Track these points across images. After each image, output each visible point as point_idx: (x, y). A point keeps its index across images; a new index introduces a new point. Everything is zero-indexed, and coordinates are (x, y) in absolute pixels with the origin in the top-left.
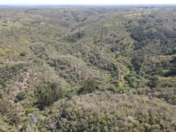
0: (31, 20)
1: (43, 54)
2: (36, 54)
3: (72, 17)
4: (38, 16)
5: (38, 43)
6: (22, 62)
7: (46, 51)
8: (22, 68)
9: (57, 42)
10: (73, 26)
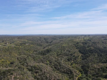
0: (20, 42)
1: (25, 62)
2: (20, 63)
3: (44, 40)
4: (25, 40)
5: (23, 56)
6: (10, 68)
7: (27, 60)
8: (10, 72)
9: (34, 55)
10: (45, 46)
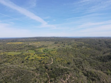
0: (77, 44)
1: (80, 65)
2: (76, 65)
4: (81, 43)
5: (79, 58)
7: (83, 64)
9: (91, 60)
